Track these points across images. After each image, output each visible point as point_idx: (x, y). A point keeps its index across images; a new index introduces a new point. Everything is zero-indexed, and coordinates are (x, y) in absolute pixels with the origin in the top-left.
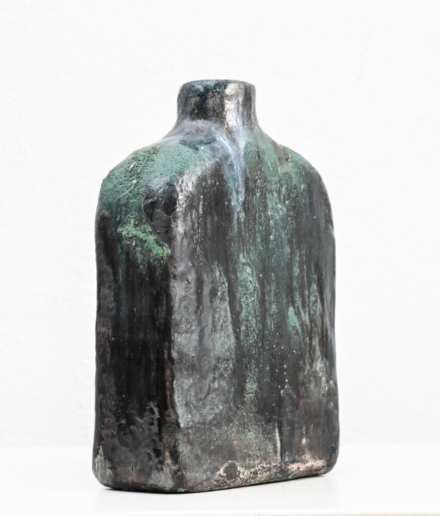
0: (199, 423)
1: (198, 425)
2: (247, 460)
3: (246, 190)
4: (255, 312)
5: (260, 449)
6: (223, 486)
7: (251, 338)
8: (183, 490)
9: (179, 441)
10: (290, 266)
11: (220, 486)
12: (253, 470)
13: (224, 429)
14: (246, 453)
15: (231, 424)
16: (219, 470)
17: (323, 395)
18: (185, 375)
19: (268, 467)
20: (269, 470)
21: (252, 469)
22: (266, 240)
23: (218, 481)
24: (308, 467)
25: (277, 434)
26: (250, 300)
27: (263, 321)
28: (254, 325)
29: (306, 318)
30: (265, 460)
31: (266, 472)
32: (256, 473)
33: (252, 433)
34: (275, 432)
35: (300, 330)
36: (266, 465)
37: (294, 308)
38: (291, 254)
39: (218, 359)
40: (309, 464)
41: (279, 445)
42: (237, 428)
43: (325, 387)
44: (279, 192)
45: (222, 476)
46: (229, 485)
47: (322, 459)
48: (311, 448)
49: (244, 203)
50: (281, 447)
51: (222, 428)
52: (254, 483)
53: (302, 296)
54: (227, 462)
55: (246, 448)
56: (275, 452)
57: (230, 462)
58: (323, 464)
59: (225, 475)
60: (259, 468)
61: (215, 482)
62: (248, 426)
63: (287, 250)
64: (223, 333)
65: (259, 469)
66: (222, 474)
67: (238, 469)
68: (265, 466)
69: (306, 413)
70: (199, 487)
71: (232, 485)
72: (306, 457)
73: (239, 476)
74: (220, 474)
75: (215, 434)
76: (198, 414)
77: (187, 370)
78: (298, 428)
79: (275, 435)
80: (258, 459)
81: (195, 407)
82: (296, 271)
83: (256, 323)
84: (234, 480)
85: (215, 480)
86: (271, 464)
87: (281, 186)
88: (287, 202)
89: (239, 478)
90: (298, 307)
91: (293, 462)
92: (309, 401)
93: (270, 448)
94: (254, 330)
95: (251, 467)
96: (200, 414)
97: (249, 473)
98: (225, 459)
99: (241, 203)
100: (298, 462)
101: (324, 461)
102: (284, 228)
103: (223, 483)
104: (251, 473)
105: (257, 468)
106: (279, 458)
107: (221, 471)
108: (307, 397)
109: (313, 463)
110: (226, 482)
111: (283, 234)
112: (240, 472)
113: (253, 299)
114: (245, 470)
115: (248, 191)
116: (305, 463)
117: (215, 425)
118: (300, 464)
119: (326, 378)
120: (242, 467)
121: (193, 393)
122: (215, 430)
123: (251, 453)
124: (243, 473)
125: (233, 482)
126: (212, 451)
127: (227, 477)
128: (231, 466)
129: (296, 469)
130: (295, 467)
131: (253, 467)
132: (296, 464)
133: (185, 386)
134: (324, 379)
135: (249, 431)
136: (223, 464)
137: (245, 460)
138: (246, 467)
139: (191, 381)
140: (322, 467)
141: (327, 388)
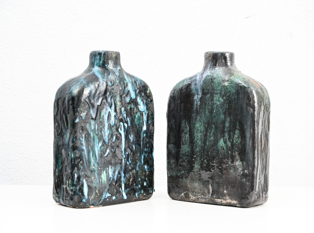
0: (175, 176)
3: (202, 93)
4: (201, 139)
5: (201, 190)
7: (198, 148)
10: (224, 122)
11: (182, 200)
13: (184, 180)
14: (194, 190)
15: (187, 179)
16: (181, 193)
17: (239, 175)
22: (211, 112)
25: (210, 186)
26: (199, 135)
27: (205, 143)
28: (200, 144)
29: (229, 144)
30: (203, 195)
32: (198, 198)
35: (225, 148)
37: (224, 139)
38: (225, 118)
39: (183, 154)
40: (229, 201)
41: (211, 190)
42: (190, 180)
43: (240, 172)
44: (221, 94)
47: (236, 200)
48: (229, 195)
49: (201, 98)
50: (212, 191)
53: (229, 135)
56: (209, 193)
58: (237, 203)
61: (180, 198)
62: (195, 181)
63: (222, 116)
64: (186, 146)
65: (200, 198)
66: (183, 195)
67: (190, 195)
68: (203, 197)
69: (226, 181)
72: (226, 198)
73: (190, 198)
74: (182, 196)
75: (180, 181)
77: (172, 157)
78: (221, 186)
79: (209, 187)
80: (199, 194)
81: (174, 170)
82: (227, 125)
83: (201, 143)
86: (205, 197)
87: (222, 91)
88: (224, 98)
90: (226, 139)
91: (218, 198)
92: (229, 176)
93: (206, 191)
94: (200, 146)
97: (195, 198)
98: (184, 191)
99: (199, 98)
100: (221, 199)
102: (221, 108)
104: (196, 198)
105: (199, 197)
106: (210, 195)
107: (183, 194)
108: (228, 175)
109: (231, 201)
110: (185, 199)
111: (221, 110)
112: (191, 197)
113: (201, 134)
115: (204, 93)
116: (225, 200)
117: (180, 178)
118: (222, 200)
119: (242, 169)
120: (192, 195)
121: (174, 165)
122: (181, 180)
123: (196, 191)
124: (193, 198)
125: (188, 199)
126: (179, 187)
127: (185, 197)
128: (187, 193)
129: (220, 201)
130: (219, 200)
131: (197, 196)
132: (220, 200)
133: (171, 162)
134: (240, 169)
135: (196, 183)
136: (183, 192)
137: (193, 193)
138: (194, 196)
139: (173, 161)
140: (236, 204)
141: (241, 173)
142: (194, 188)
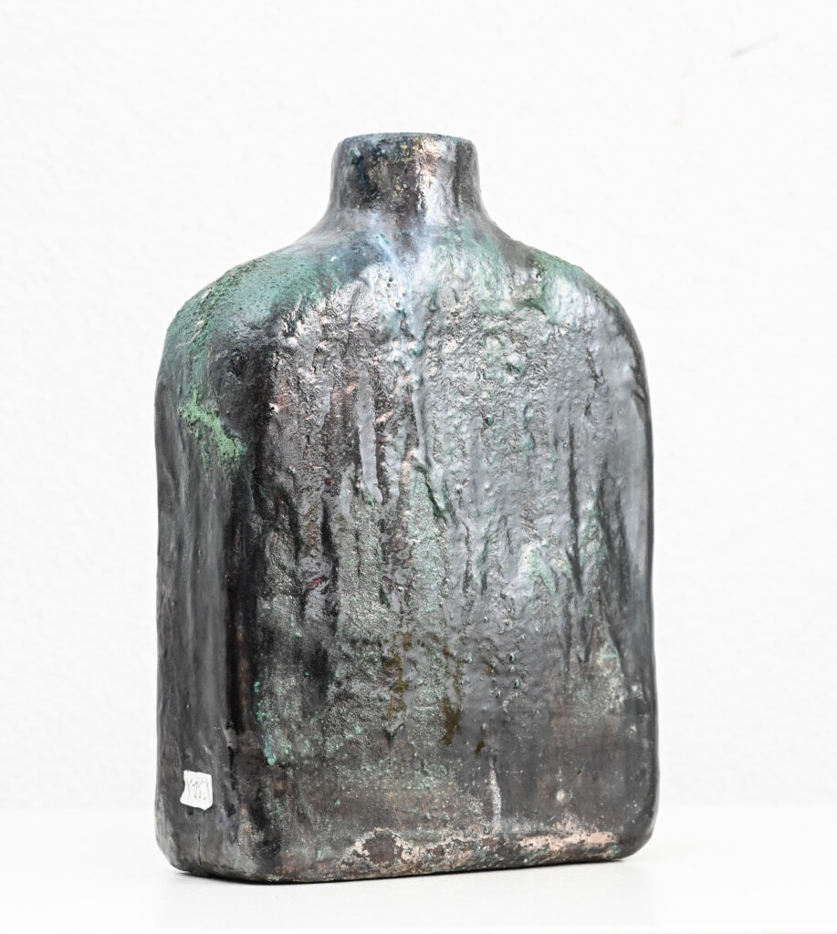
0: (308, 758)
1: (306, 762)
2: (420, 828)
3: (426, 332)
4: (443, 556)
5: (450, 809)
6: (364, 873)
7: (431, 603)
8: (277, 879)
9: (266, 789)
11: (356, 873)
12: (432, 846)
13: (365, 770)
14: (416, 815)
15: (381, 761)
16: (352, 843)
17: (612, 712)
18: (279, 670)
19: (469, 842)
20: (470, 848)
21: (430, 844)
23: (350, 865)
24: (572, 845)
25: (493, 782)
26: (430, 534)
28: (440, 580)
29: (567, 569)
30: (463, 828)
31: (464, 850)
32: (440, 852)
33: (432, 778)
34: (488, 778)
35: (552, 591)
36: (465, 837)
38: (535, 448)
39: (353, 642)
40: (574, 839)
41: (497, 801)
42: (396, 768)
43: (617, 697)
45: (359, 856)
46: (378, 871)
47: (607, 830)
49: (422, 356)
50: (504, 805)
51: (359, 768)
52: (439, 870)
54: (371, 830)
55: (416, 805)
56: (489, 814)
57: (378, 829)
58: (610, 840)
59: (367, 853)
60: (446, 843)
61: (343, 866)
62: (423, 765)
63: (526, 441)
64: (365, 594)
65: (448, 846)
66: (360, 851)
67: (398, 844)
68: (461, 839)
69: (565, 744)
70: (310, 874)
71: (384, 871)
72: (565, 825)
73: (399, 856)
74: (355, 853)
75: (345, 778)
76: (307, 742)
77: (285, 662)
78: (544, 772)
79: (488, 784)
80: (445, 826)
81: (299, 727)
83: (445, 578)
84: (387, 862)
85: (343, 863)
86: (476, 836)
89: (399, 861)
91: (533, 834)
92: (573, 722)
93: (476, 807)
95: (428, 841)
96: (312, 741)
97: (423, 851)
98: (367, 824)
100: (546, 833)
101: (611, 834)
103: (361, 868)
104: (429, 851)
105: (443, 843)
106: (497, 825)
107: (358, 846)
108: (570, 715)
109: (584, 837)
110: (368, 867)
112: (401, 849)
114: (415, 845)
115: (433, 333)
116: (562, 837)
117: (343, 763)
118: (550, 839)
119: (620, 680)
120: (407, 840)
121: (297, 704)
122: (345, 771)
123: (428, 815)
124: (410, 851)
125: (386, 867)
126: (336, 810)
127: (372, 857)
128: (380, 837)
129: (539, 846)
130: (536, 843)
131: (434, 841)
132: (539, 838)
133: (280, 691)
134: (614, 682)
135: (425, 774)
136: (362, 833)
137: (414, 827)
138: (416, 841)
139: (293, 681)
140: (608, 845)
141: (621, 699)
142: (418, 803)
